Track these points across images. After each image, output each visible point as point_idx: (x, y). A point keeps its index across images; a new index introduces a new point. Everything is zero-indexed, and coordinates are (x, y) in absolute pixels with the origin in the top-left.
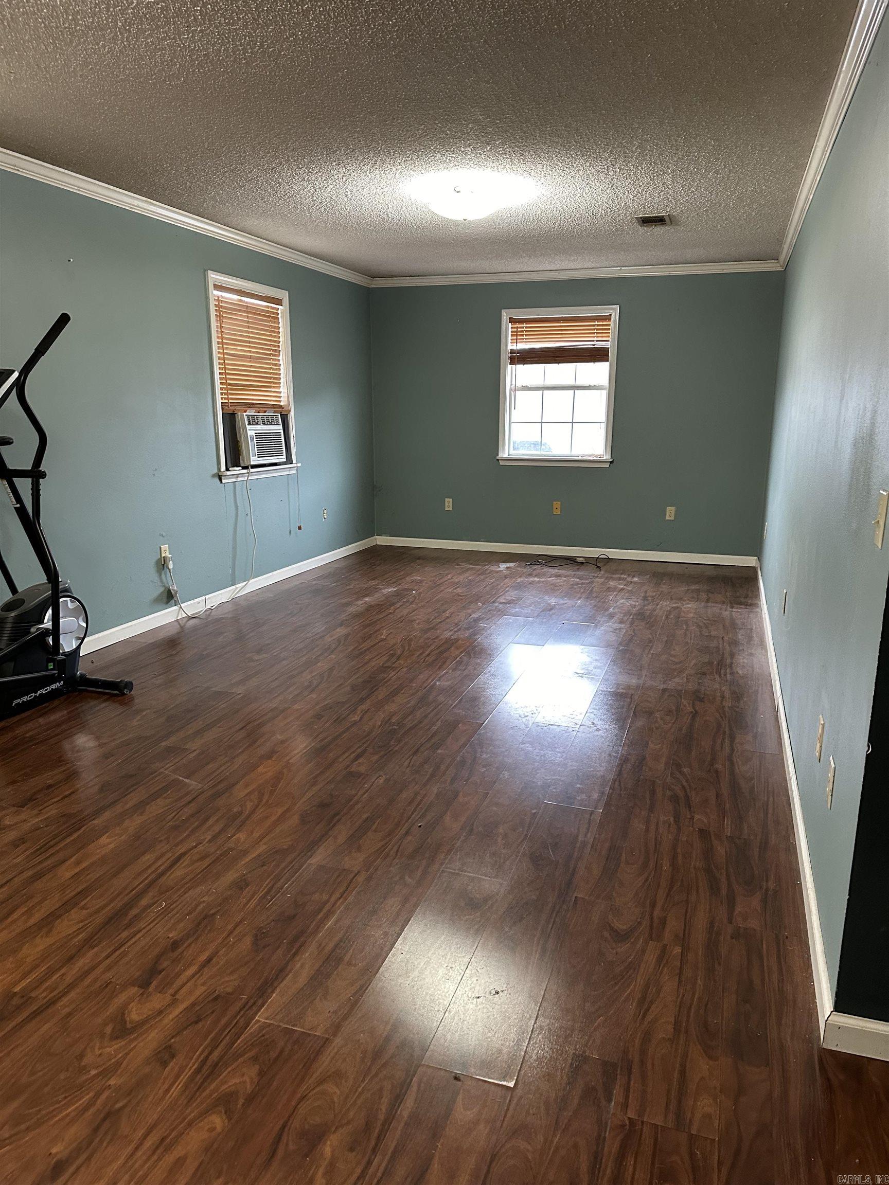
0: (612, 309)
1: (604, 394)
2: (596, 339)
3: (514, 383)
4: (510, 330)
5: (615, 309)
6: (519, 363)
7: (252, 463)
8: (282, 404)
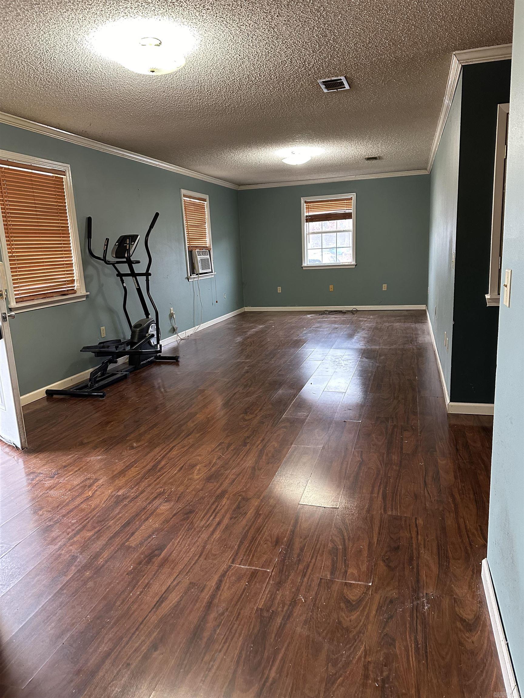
0: (353, 195)
1: (351, 233)
2: (345, 209)
3: (308, 231)
4: (305, 207)
5: (354, 195)
6: (310, 222)
7: (200, 272)
8: (207, 246)
